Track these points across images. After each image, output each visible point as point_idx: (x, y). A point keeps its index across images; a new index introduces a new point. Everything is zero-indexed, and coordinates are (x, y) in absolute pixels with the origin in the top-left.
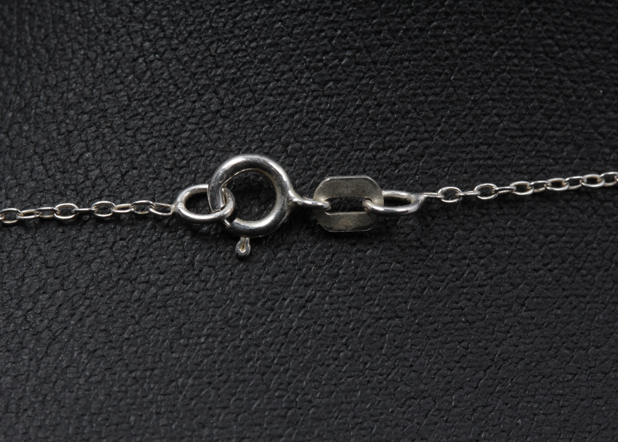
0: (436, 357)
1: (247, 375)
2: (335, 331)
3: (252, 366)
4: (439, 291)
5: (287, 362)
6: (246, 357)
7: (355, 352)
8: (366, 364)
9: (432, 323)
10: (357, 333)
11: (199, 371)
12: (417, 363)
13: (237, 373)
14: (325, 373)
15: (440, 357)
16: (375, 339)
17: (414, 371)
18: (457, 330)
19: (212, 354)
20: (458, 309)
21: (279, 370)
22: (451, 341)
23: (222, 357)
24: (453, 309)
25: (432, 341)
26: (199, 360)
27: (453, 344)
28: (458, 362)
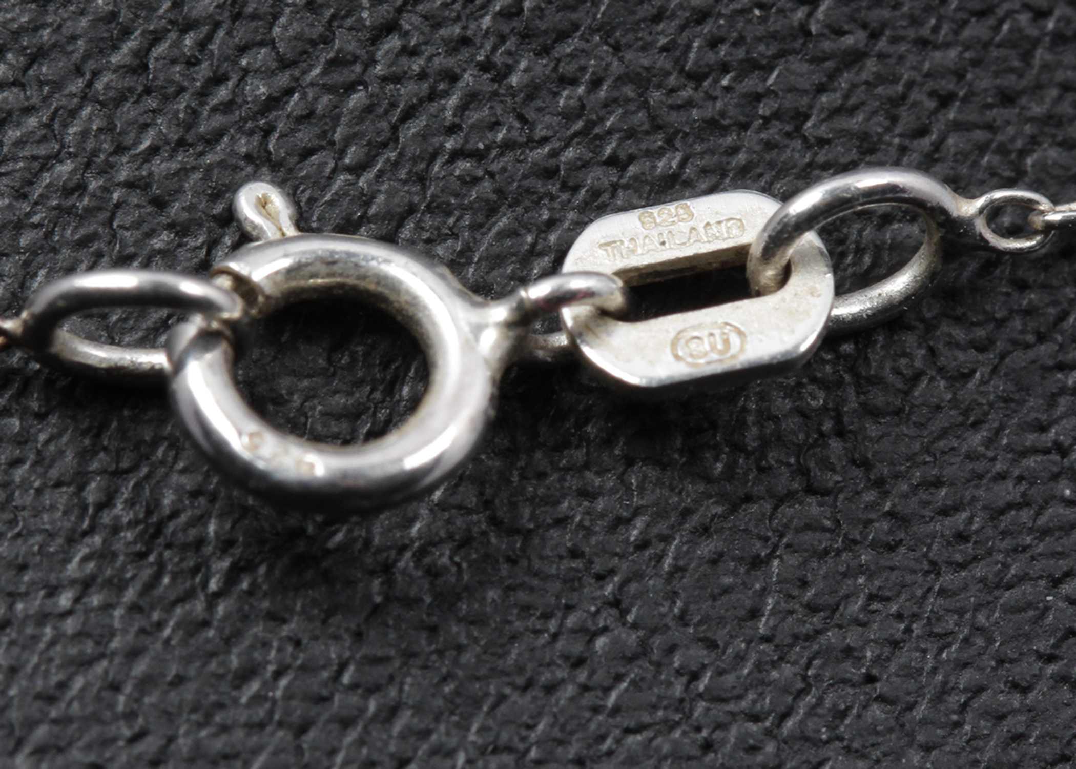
0: (966, 640)
1: (240, 734)
2: (575, 554)
3: (258, 699)
4: (971, 385)
5: (391, 678)
6: (234, 662)
7: (653, 631)
8: (695, 676)
9: (945, 512)
10: (660, 558)
11: (55, 722)
12: (893, 668)
13: (200, 725)
14: (538, 716)
15: (980, 642)
16: (727, 580)
17: (881, 699)
18: (1045, 532)
19: (102, 656)
20: (1047, 451)
21: (363, 710)
22: (1022, 578)
23: (141, 667)
24: (1025, 453)
25: (949, 579)
26: (55, 679)
27: (1027, 588)
28: (1051, 659)
